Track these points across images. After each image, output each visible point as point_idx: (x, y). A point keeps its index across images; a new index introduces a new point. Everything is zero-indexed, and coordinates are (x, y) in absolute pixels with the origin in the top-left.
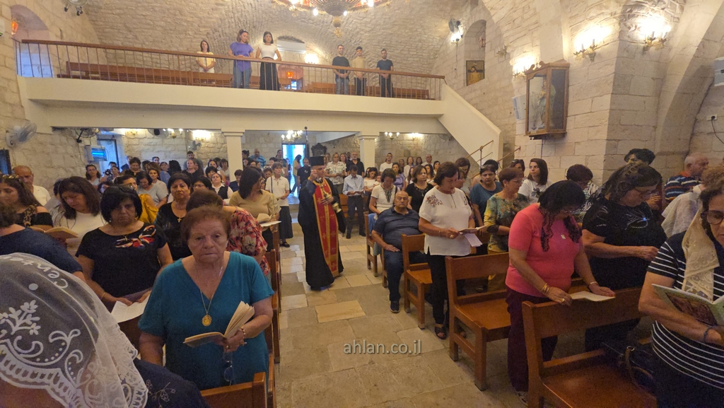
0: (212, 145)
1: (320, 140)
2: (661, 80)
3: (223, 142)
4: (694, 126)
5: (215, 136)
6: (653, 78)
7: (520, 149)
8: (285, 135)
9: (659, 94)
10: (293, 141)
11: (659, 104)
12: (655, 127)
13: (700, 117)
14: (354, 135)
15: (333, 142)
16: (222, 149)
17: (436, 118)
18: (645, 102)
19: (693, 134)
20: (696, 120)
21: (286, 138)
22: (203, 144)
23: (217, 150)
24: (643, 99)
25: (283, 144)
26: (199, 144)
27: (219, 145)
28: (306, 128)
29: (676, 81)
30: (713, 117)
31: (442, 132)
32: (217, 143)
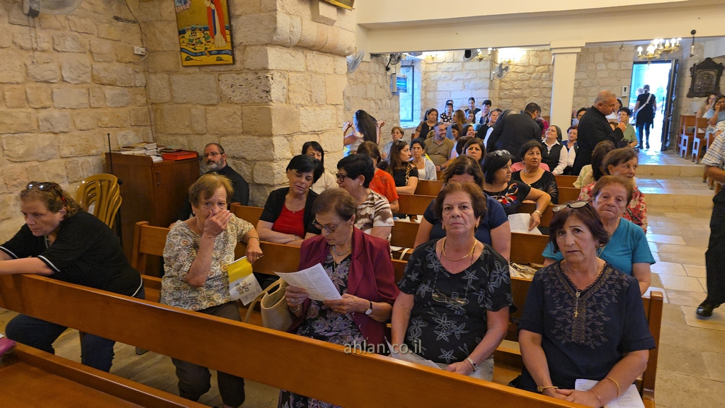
0: (521, 69)
3: (537, 64)
5: (528, 55)
22: (510, 67)
25: (635, 63)
27: (531, 69)
28: (693, 32)
32: (530, 65)
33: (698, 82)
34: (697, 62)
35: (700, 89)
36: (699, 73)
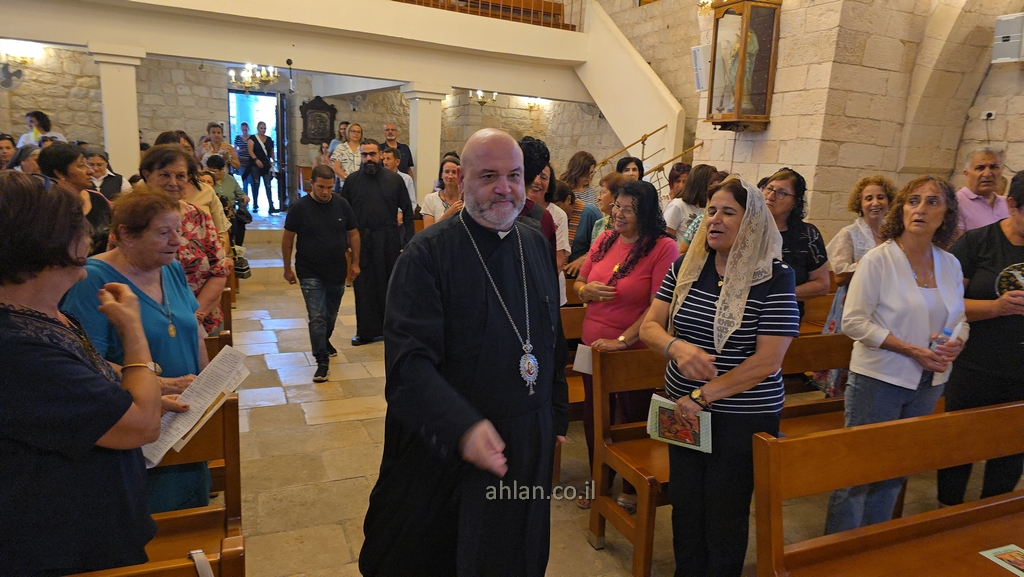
0: (48, 77)
1: (320, 90)
2: (915, 44)
3: (77, 72)
4: (964, 128)
5: (58, 56)
6: (902, 41)
7: (702, 144)
8: (238, 70)
9: (910, 68)
10: (257, 87)
11: (910, 86)
12: (902, 125)
13: (973, 113)
14: (398, 88)
15: (351, 98)
16: (74, 90)
17: (572, 68)
18: (887, 80)
19: (961, 141)
20: (967, 118)
21: (239, 78)
22: (26, 72)
23: (62, 91)
24: (885, 74)
25: (230, 91)
26: (19, 74)
27: (68, 80)
28: (289, 62)
29: (934, 49)
30: (990, 115)
31: (582, 98)
32: (63, 73)
33: (311, 126)
34: (306, 100)
35: (314, 134)
36: (312, 114)
